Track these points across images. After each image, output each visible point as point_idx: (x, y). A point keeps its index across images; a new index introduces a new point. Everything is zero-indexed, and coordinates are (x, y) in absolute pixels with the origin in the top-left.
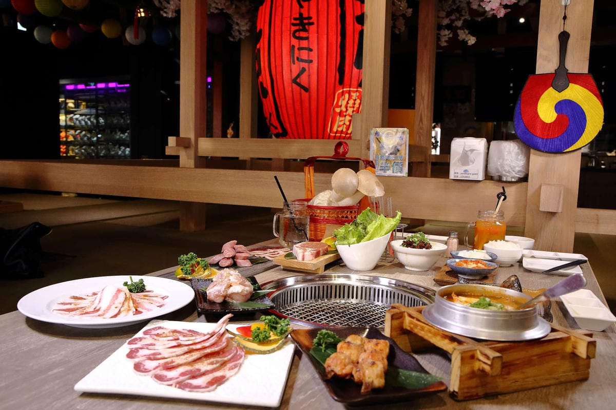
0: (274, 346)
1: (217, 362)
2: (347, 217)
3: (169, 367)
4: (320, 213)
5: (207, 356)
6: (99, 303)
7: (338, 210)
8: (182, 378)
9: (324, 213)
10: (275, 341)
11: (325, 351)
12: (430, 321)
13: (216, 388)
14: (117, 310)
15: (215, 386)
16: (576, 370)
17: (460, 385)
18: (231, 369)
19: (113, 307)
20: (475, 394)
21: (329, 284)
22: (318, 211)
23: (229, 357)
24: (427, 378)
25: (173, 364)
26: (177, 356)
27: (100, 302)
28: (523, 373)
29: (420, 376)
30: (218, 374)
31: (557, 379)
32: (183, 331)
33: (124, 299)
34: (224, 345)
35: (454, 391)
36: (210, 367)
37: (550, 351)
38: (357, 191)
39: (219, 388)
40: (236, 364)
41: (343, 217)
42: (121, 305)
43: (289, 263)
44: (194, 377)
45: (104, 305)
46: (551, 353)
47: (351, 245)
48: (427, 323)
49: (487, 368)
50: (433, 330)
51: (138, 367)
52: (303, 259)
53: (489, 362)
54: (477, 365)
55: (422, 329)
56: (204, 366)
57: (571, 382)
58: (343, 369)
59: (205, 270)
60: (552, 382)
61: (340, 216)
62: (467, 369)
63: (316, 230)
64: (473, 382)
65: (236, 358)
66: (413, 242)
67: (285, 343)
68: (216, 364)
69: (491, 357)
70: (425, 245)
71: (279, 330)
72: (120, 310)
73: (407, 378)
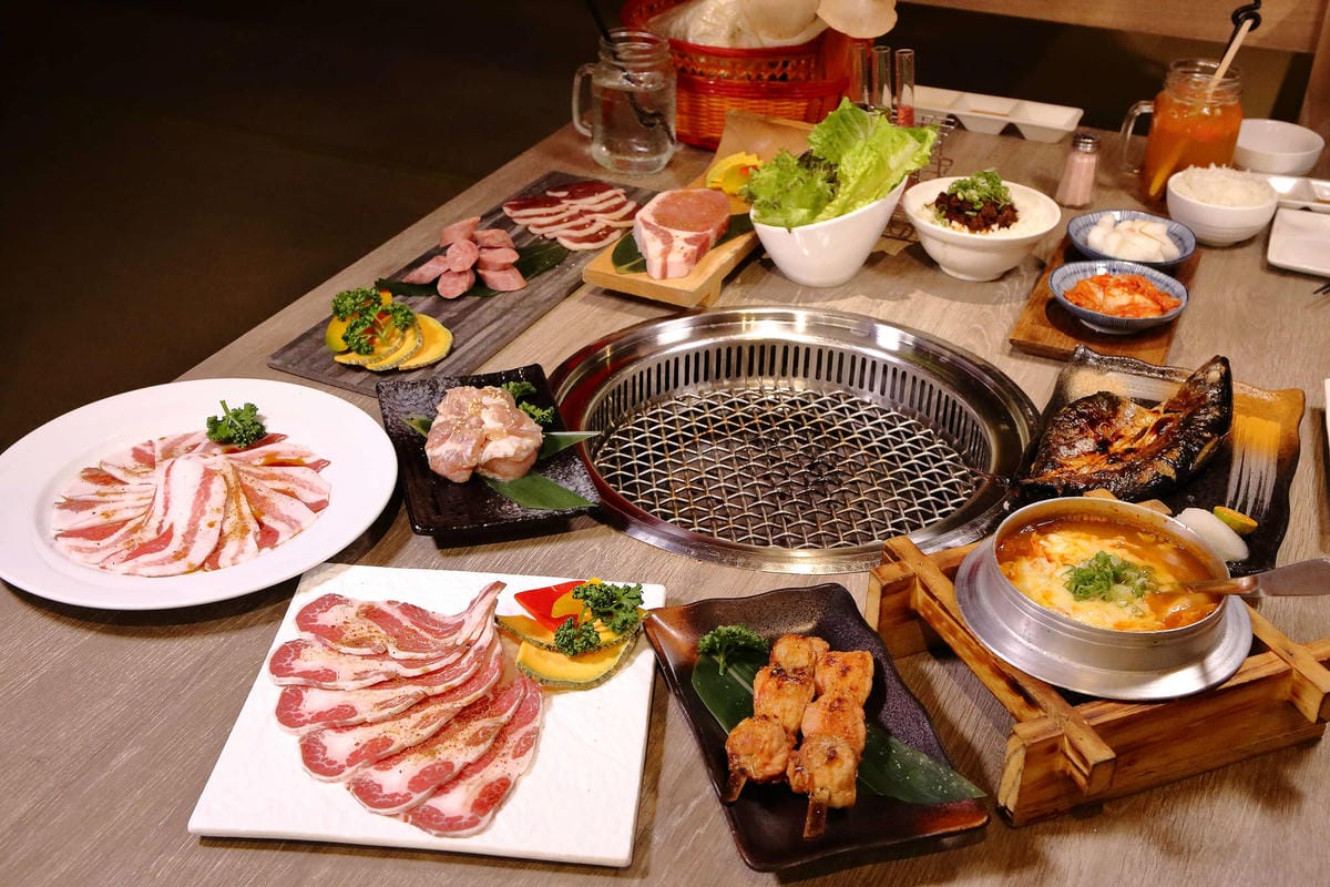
0: (610, 662)
1: (486, 732)
2: (784, 78)
3: (383, 756)
4: (708, 66)
5: (464, 716)
6: (165, 514)
7: (759, 60)
8: (416, 797)
9: (719, 67)
10: (610, 646)
11: (725, 670)
12: (971, 622)
13: (493, 817)
14: (215, 533)
15: (491, 813)
16: (1293, 728)
17: (1019, 801)
18: (518, 754)
19: (203, 523)
20: (1052, 811)
21: (733, 342)
22: (702, 60)
23: (510, 713)
24: (950, 781)
25: (391, 749)
26: (394, 717)
27: (166, 508)
28: (1166, 755)
29: (934, 769)
30: (493, 772)
31: (1246, 752)
32: (387, 609)
33: (225, 496)
34: (495, 677)
35: (1006, 807)
36: (472, 754)
37: (1238, 705)
38: (816, 17)
39: (499, 816)
40: (528, 733)
41: (773, 78)
42: (220, 517)
43: (627, 280)
44: (441, 789)
45: (180, 518)
46: (1238, 708)
47: (794, 230)
48: (963, 624)
49: (1081, 780)
50: (975, 647)
51: (312, 755)
52: (664, 275)
53: (1086, 771)
54: (1060, 763)
55: (953, 632)
56: (457, 753)
57: (1278, 751)
58: (765, 764)
59: (404, 330)
60: (1231, 759)
61: (766, 77)
62: (1037, 772)
63: (694, 111)
64: (1049, 792)
65: (526, 713)
66: (968, 204)
67: (631, 652)
68: (484, 741)
69: (1091, 763)
70: (1000, 212)
71: (618, 622)
72: (222, 531)
73: (907, 768)
